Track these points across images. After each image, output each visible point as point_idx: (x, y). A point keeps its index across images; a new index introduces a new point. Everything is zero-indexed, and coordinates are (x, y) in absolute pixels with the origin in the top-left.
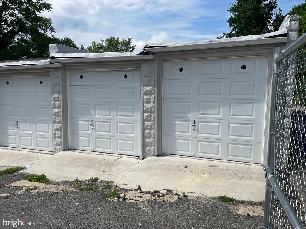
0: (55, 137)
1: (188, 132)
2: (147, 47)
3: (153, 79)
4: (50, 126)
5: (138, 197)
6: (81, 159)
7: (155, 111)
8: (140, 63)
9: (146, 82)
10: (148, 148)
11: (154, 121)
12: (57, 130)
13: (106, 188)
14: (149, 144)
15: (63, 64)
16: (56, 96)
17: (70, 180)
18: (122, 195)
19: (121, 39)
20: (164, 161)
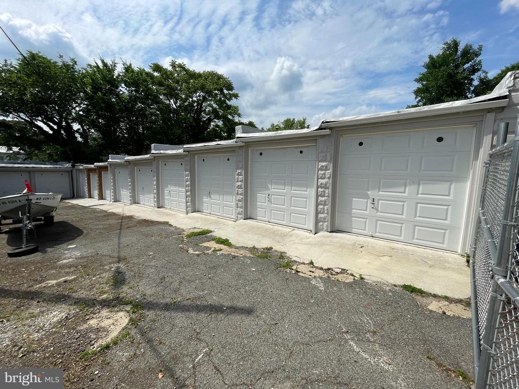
0: (237, 207)
1: (366, 210)
2: (325, 123)
3: (328, 154)
4: (234, 197)
5: (310, 271)
6: (258, 228)
7: (330, 187)
8: (317, 139)
9: (322, 158)
10: (321, 223)
11: (328, 196)
12: (239, 201)
13: (280, 258)
14: (322, 219)
15: (246, 143)
16: (239, 171)
17: (249, 247)
18: (294, 267)
20: (337, 238)
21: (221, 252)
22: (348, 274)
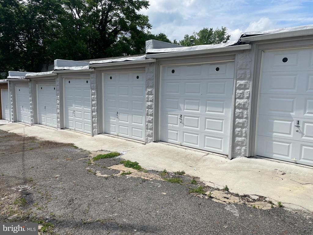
0: (147, 129)
1: (290, 134)
2: (244, 37)
3: (248, 71)
4: (144, 118)
5: (225, 198)
6: (170, 152)
7: (249, 107)
8: (235, 55)
9: (240, 75)
10: (238, 148)
11: (247, 118)
12: (149, 122)
13: (192, 183)
14: (240, 143)
15: (157, 59)
16: (150, 90)
17: (159, 170)
18: (208, 193)
19: (214, 30)
20: (256, 164)
21: (131, 175)
22: (266, 201)
